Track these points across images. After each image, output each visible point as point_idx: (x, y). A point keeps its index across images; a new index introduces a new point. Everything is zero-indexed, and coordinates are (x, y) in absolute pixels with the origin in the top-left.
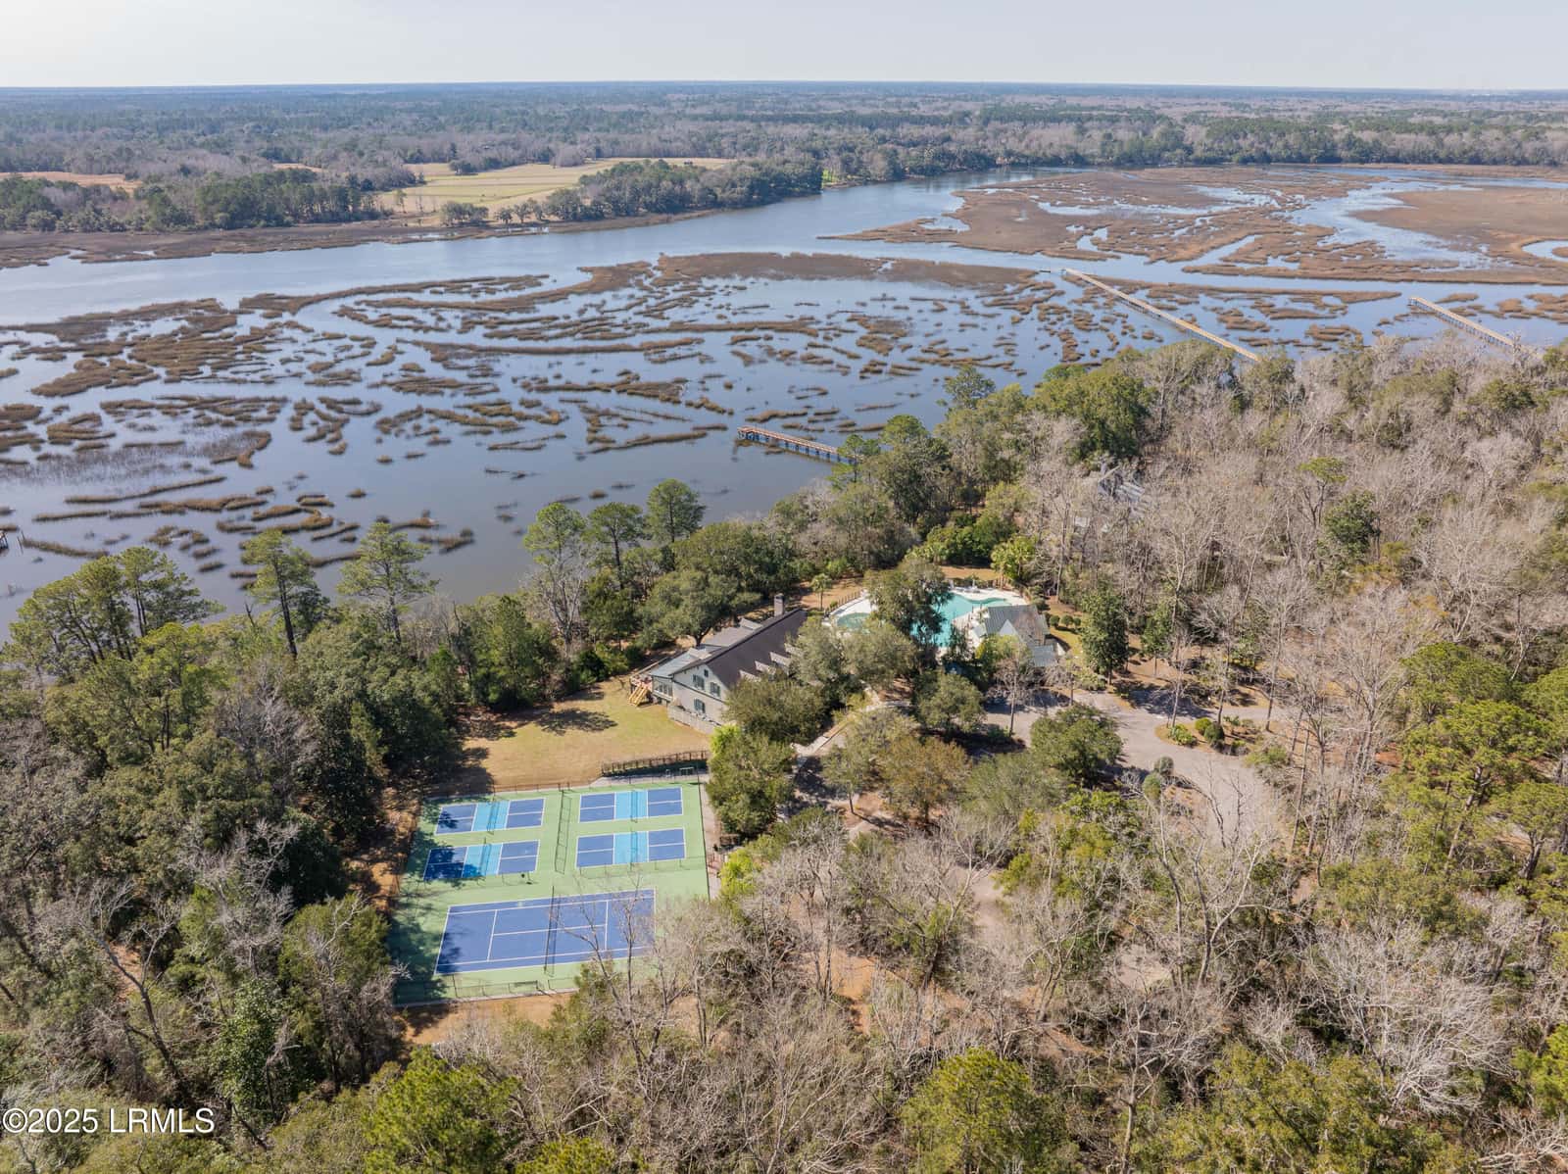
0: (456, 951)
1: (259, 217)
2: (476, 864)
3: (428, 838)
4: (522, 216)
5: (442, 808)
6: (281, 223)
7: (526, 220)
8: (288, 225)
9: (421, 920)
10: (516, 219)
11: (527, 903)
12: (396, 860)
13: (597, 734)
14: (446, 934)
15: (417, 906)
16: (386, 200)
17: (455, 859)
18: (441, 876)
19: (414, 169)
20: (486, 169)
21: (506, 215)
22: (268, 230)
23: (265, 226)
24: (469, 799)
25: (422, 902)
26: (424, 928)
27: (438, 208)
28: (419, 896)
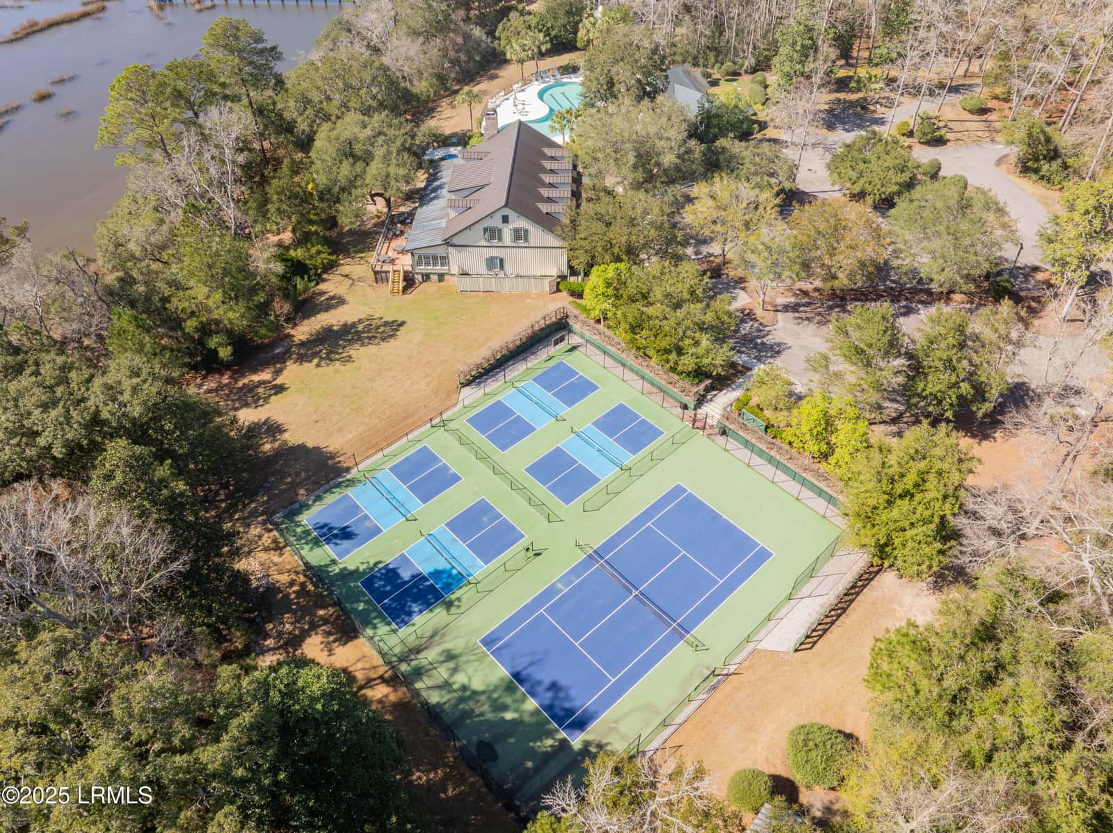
0: (554, 686)
2: (441, 564)
3: (336, 569)
5: (306, 519)
9: (460, 679)
11: (565, 579)
12: (325, 621)
13: (392, 343)
14: (517, 675)
15: (433, 666)
17: (406, 575)
18: (415, 608)
24: (329, 491)
25: (430, 655)
26: (477, 685)
28: (418, 650)
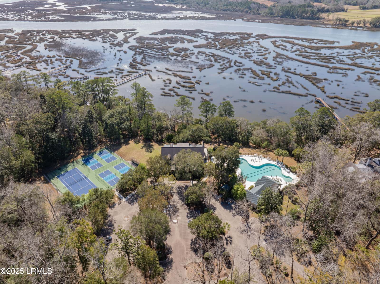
1: (289, 15)
4: (358, 24)
6: (294, 18)
7: (359, 25)
8: (295, 18)
10: (355, 25)
16: (324, 15)
19: (346, 7)
20: (372, 9)
21: (353, 23)
22: (290, 19)
23: (289, 18)
27: (334, 19)
